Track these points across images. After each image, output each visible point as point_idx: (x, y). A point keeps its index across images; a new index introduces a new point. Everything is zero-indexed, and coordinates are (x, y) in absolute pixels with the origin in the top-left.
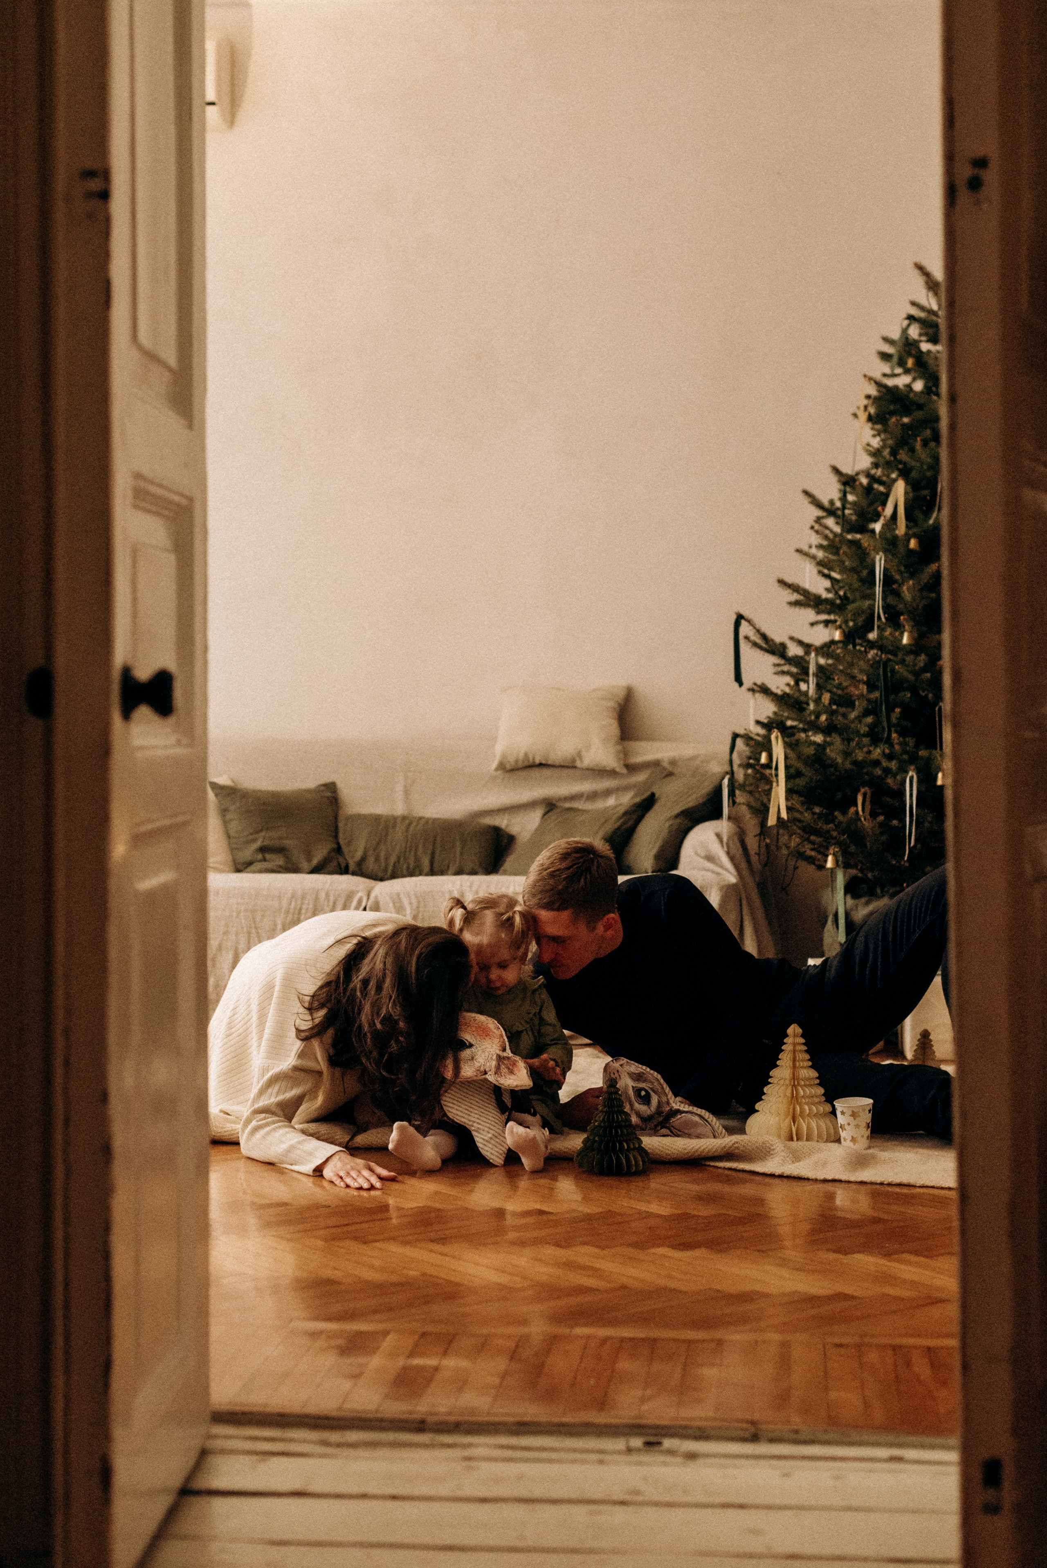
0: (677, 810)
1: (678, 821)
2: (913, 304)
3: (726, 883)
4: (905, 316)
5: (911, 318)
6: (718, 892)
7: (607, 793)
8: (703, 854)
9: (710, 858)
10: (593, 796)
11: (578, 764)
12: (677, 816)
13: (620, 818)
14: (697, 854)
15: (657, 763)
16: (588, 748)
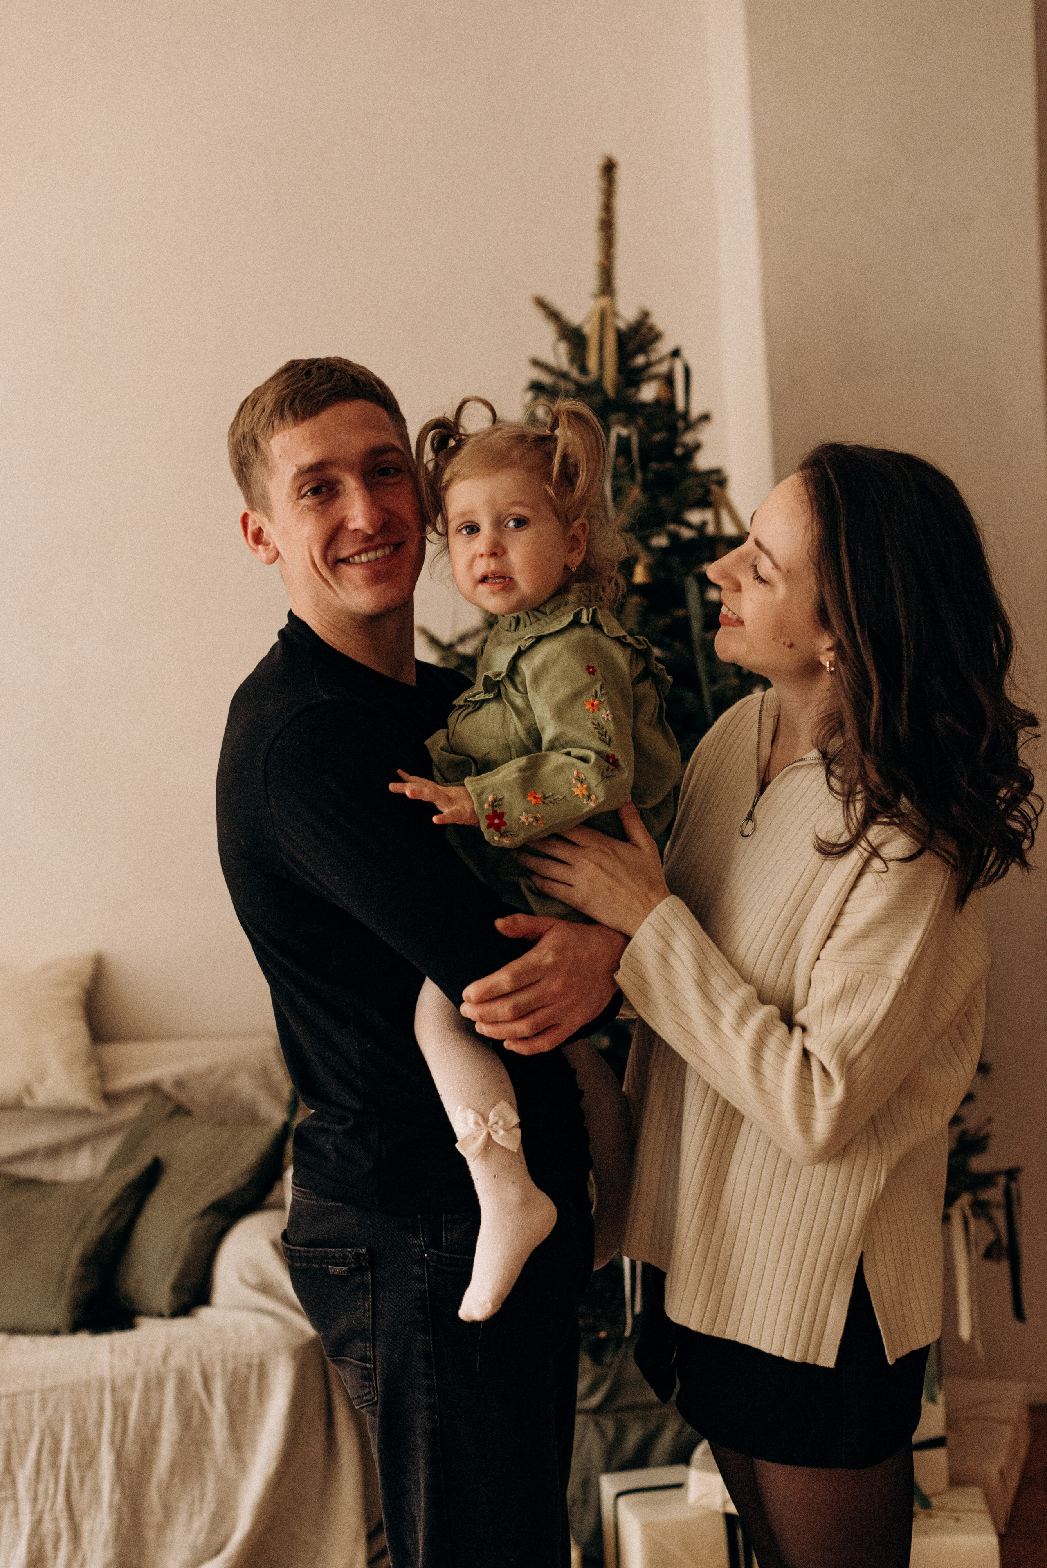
0: (205, 1199)
1: (207, 1221)
2: (536, 363)
3: (300, 1341)
4: (525, 383)
5: (536, 387)
6: (291, 1363)
7: (77, 1144)
8: (253, 1280)
9: (265, 1288)
10: (54, 1152)
11: (28, 1102)
12: (205, 1213)
13: (106, 1214)
14: (244, 1281)
15: (154, 1088)
16: (41, 1078)
